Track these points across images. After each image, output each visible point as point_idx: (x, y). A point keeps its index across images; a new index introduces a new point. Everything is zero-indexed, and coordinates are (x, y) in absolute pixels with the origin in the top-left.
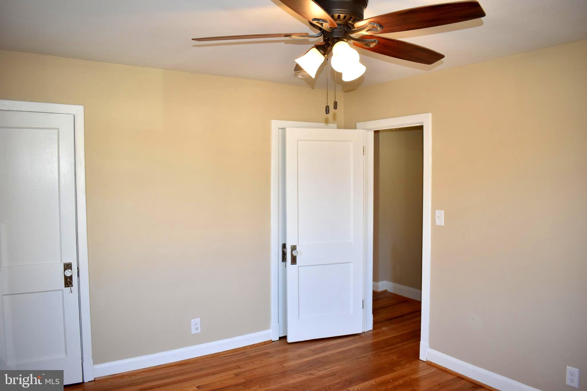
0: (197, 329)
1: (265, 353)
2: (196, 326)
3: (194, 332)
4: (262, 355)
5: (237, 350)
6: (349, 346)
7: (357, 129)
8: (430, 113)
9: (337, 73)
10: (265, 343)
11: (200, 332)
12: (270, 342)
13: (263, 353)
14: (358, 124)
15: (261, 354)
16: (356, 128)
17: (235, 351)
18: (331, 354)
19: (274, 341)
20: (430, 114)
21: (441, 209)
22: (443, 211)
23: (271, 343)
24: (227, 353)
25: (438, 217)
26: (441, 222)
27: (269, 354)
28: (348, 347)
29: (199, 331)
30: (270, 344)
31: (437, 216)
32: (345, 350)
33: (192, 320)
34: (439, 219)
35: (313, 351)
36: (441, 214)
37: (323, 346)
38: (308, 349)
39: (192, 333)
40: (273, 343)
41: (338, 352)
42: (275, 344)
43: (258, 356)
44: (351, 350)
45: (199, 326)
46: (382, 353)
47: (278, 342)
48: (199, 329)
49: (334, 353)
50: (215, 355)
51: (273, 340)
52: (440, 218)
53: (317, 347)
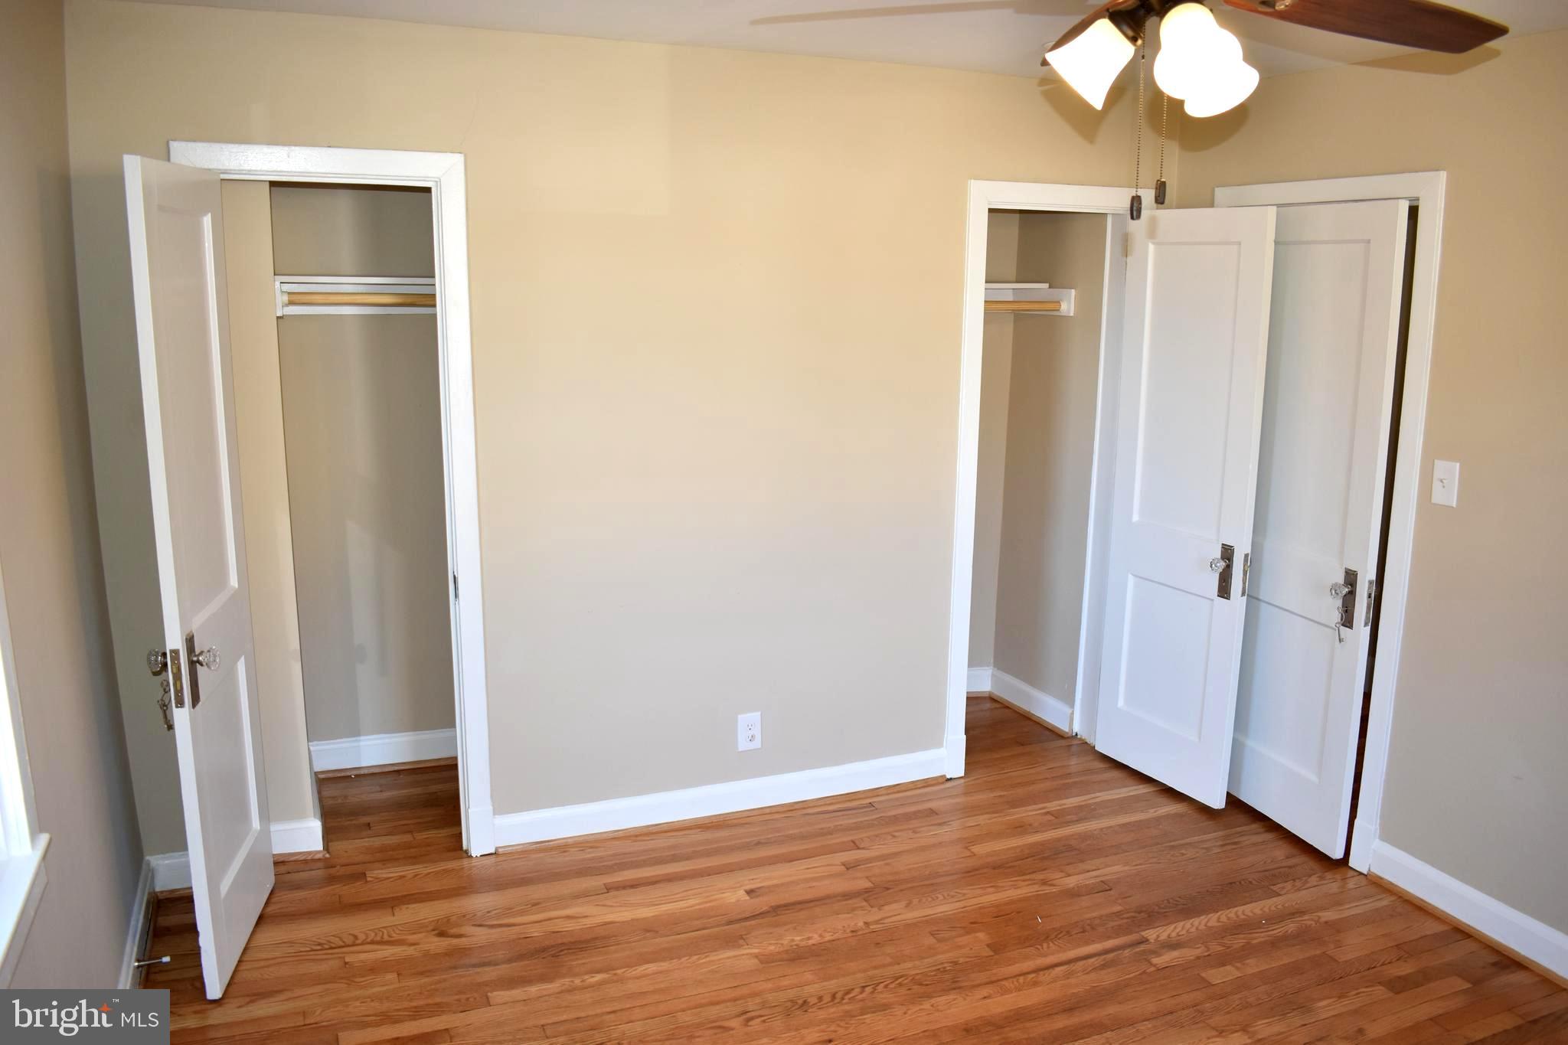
0: (752, 738)
1: (926, 810)
2: (750, 732)
3: (743, 745)
4: (916, 815)
5: (853, 798)
6: (1152, 811)
7: (1218, 207)
8: (1442, 172)
9: (1171, 100)
10: (927, 783)
11: (760, 746)
12: (941, 780)
13: (919, 811)
14: (1220, 193)
15: (915, 813)
16: (1212, 205)
17: (847, 799)
18: (1102, 829)
19: (951, 779)
20: (1443, 175)
21: (1450, 458)
22: (1458, 464)
23: (943, 783)
24: (828, 802)
25: (1441, 481)
26: (1447, 495)
27: (937, 814)
28: (1151, 813)
29: (757, 744)
30: (942, 786)
31: (1438, 474)
32: (1140, 821)
33: (740, 717)
34: (1444, 487)
35: (1053, 815)
36: (1449, 473)
37: (1083, 803)
38: (1040, 809)
39: (740, 750)
40: (949, 784)
41: (1123, 825)
42: (952, 787)
43: (908, 817)
44: (1158, 820)
45: (757, 731)
46: (1244, 838)
47: (962, 781)
48: (758, 737)
49: (1111, 827)
50: (796, 807)
51: (948, 777)
52: (1445, 485)
53: (1065, 804)
